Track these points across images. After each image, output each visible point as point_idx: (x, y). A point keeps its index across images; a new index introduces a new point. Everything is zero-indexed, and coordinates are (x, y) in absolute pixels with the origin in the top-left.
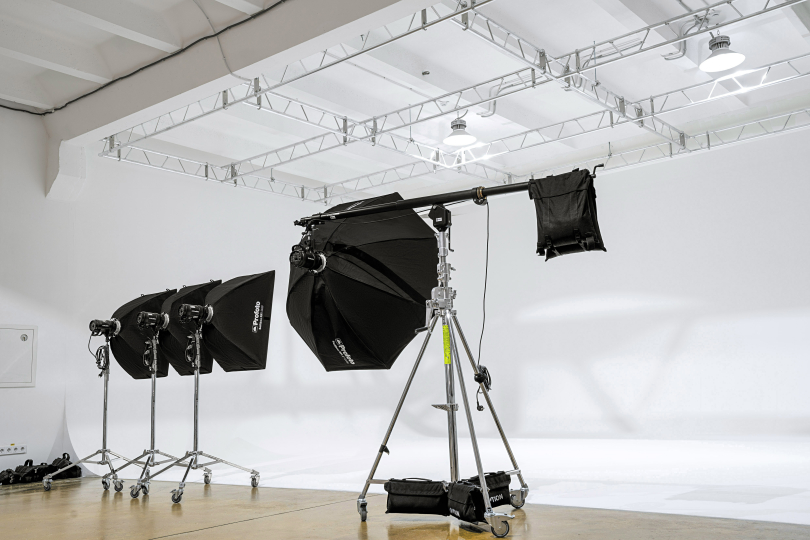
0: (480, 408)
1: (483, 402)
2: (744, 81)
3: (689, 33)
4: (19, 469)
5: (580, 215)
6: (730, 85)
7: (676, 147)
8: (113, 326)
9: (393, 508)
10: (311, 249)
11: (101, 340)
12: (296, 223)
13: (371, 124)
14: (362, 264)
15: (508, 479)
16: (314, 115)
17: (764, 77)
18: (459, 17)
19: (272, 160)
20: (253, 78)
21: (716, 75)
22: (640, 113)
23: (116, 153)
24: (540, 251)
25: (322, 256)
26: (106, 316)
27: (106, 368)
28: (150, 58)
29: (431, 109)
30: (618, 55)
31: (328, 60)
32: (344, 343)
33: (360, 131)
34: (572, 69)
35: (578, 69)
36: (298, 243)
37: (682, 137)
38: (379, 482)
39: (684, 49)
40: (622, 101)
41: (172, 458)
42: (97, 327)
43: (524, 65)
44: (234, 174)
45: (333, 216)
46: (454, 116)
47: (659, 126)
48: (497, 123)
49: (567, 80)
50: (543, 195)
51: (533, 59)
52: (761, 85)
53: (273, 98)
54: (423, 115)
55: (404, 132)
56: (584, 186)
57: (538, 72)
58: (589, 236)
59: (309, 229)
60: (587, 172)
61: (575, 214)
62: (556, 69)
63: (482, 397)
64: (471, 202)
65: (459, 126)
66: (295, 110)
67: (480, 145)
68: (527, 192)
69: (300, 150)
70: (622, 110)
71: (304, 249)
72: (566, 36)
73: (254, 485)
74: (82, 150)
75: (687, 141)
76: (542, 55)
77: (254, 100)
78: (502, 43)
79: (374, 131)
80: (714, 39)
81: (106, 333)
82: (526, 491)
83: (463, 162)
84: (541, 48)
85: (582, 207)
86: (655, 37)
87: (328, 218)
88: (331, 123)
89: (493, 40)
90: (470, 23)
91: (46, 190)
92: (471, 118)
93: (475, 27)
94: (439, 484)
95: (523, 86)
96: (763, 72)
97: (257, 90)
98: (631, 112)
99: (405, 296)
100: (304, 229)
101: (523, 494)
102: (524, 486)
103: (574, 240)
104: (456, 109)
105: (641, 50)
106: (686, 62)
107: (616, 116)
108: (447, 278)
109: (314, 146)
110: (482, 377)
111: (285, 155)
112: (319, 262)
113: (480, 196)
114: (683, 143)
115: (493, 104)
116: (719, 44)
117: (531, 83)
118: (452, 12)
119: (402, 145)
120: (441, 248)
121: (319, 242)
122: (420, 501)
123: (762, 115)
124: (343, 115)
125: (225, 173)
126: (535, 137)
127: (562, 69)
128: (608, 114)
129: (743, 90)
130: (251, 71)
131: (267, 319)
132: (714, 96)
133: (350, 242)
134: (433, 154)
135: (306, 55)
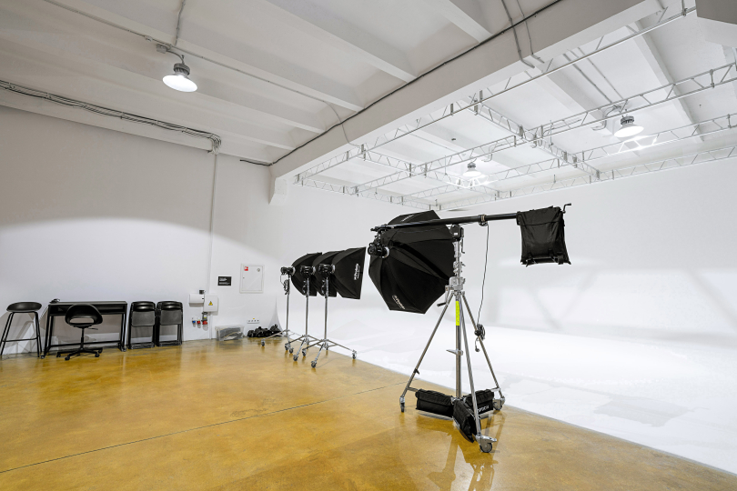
0: (477, 350)
1: (479, 347)
2: (641, 142)
3: (609, 115)
4: (256, 330)
5: (553, 240)
6: (631, 145)
7: (593, 178)
8: (292, 270)
9: (419, 407)
10: (381, 245)
11: (286, 277)
12: (372, 230)
13: (424, 166)
14: (410, 254)
15: (493, 394)
16: (394, 162)
17: (655, 140)
18: (473, 108)
19: (375, 184)
20: (360, 145)
21: (622, 139)
22: (575, 160)
23: (300, 182)
24: (524, 261)
25: (387, 248)
26: (289, 265)
27: (288, 291)
28: (312, 137)
29: (456, 159)
30: (567, 128)
31: (400, 133)
32: (398, 297)
33: (418, 170)
34: (538, 136)
35: (542, 136)
36: (372, 241)
37: (598, 173)
38: (413, 390)
39: (605, 124)
40: (566, 153)
41: (316, 340)
42: (284, 271)
43: (510, 134)
44: (357, 191)
45: (392, 226)
46: (469, 162)
47: (585, 166)
48: (493, 165)
49: (535, 142)
50: (527, 223)
51: (516, 131)
52: (653, 145)
53: (372, 155)
54: (453, 161)
55: (443, 170)
56: (557, 219)
57: (518, 138)
58: (560, 255)
59: (380, 233)
60: (559, 209)
61: (551, 238)
62: (529, 136)
63: (478, 343)
64: (477, 223)
65: (471, 166)
66: (384, 159)
67: (483, 176)
68: (515, 220)
69: (388, 179)
70: (566, 158)
71: (376, 245)
72: (535, 117)
73: (354, 357)
74: (285, 181)
75: (601, 175)
76: (521, 128)
77: (362, 156)
78: (498, 122)
79: (426, 170)
80: (624, 118)
81: (289, 273)
82: (504, 401)
83: (474, 185)
84: (520, 124)
85: (555, 234)
86: (590, 118)
87: (390, 228)
88: (402, 166)
89: (492, 121)
90: (479, 111)
91: (269, 201)
92: (478, 162)
93: (482, 113)
94: (448, 398)
95: (508, 145)
96: (654, 137)
97: (363, 151)
98: (570, 159)
99: (435, 274)
100: (376, 233)
101: (502, 402)
102: (502, 397)
103: (548, 255)
104: (471, 158)
105: (582, 125)
106: (606, 132)
107: (561, 162)
108: (459, 271)
109: (395, 177)
110: (480, 332)
111: (381, 182)
112: (385, 252)
113: (483, 220)
114: (598, 176)
115: (491, 155)
116: (627, 121)
117: (513, 144)
118: (468, 105)
119: (440, 177)
120: (457, 252)
121: (386, 239)
122: (436, 407)
123: (646, 162)
124: (409, 162)
125: (353, 191)
126: (514, 173)
127: (532, 137)
128: (556, 161)
129: (640, 148)
130: (359, 141)
131: (361, 273)
132: (622, 151)
133: (403, 241)
134: (457, 181)
135: (388, 131)
